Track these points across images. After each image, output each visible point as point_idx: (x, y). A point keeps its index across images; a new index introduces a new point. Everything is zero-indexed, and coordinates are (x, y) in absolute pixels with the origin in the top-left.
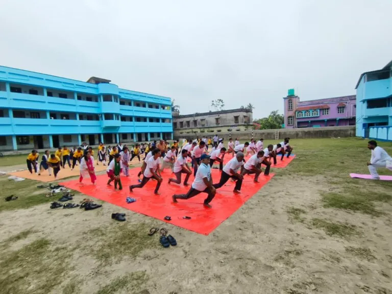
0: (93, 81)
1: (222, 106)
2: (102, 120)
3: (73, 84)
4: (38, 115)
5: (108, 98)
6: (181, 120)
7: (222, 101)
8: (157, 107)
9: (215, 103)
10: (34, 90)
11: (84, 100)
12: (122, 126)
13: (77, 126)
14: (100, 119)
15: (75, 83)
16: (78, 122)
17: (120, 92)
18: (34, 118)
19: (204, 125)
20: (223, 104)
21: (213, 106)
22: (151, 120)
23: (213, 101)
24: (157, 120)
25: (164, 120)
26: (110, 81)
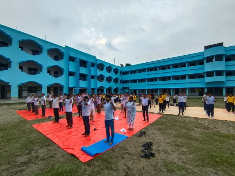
2: (205, 77)
5: (209, 59)
12: (226, 81)
15: (187, 57)
16: (187, 80)
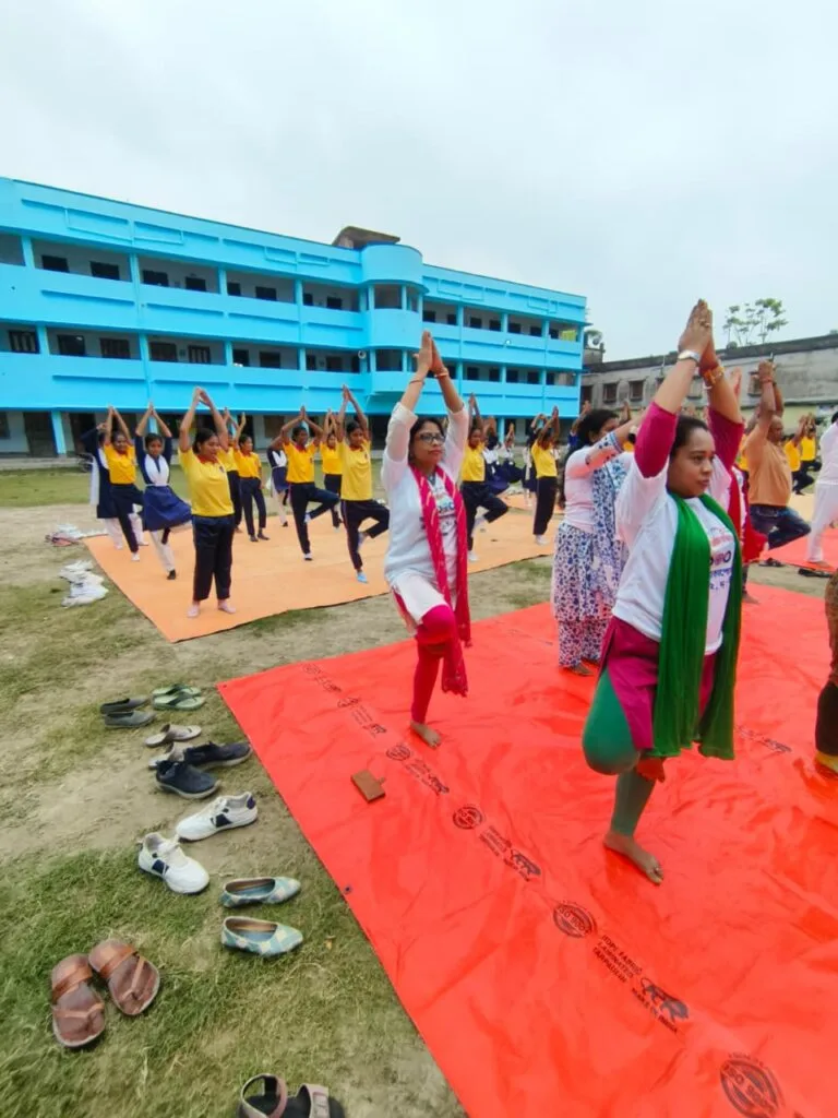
0: (347, 243)
1: (771, 327)
2: (369, 370)
3: (292, 254)
4: (205, 353)
5: (388, 295)
6: (610, 378)
7: (776, 308)
8: (536, 332)
9: (741, 316)
10: (197, 278)
11: (320, 305)
13: (300, 388)
14: (364, 367)
15: (299, 249)
16: (303, 376)
17: (425, 278)
18: (197, 362)
19: (699, 398)
20: (781, 317)
21: (734, 327)
22: (514, 374)
23: (735, 309)
24: (532, 375)
25: (552, 376)
26: (398, 239)
